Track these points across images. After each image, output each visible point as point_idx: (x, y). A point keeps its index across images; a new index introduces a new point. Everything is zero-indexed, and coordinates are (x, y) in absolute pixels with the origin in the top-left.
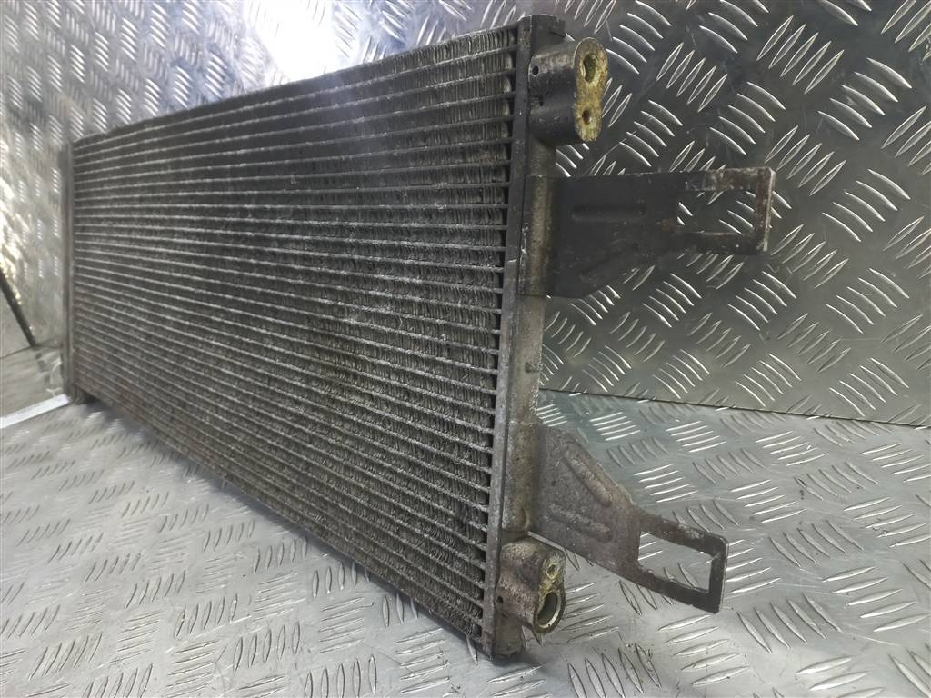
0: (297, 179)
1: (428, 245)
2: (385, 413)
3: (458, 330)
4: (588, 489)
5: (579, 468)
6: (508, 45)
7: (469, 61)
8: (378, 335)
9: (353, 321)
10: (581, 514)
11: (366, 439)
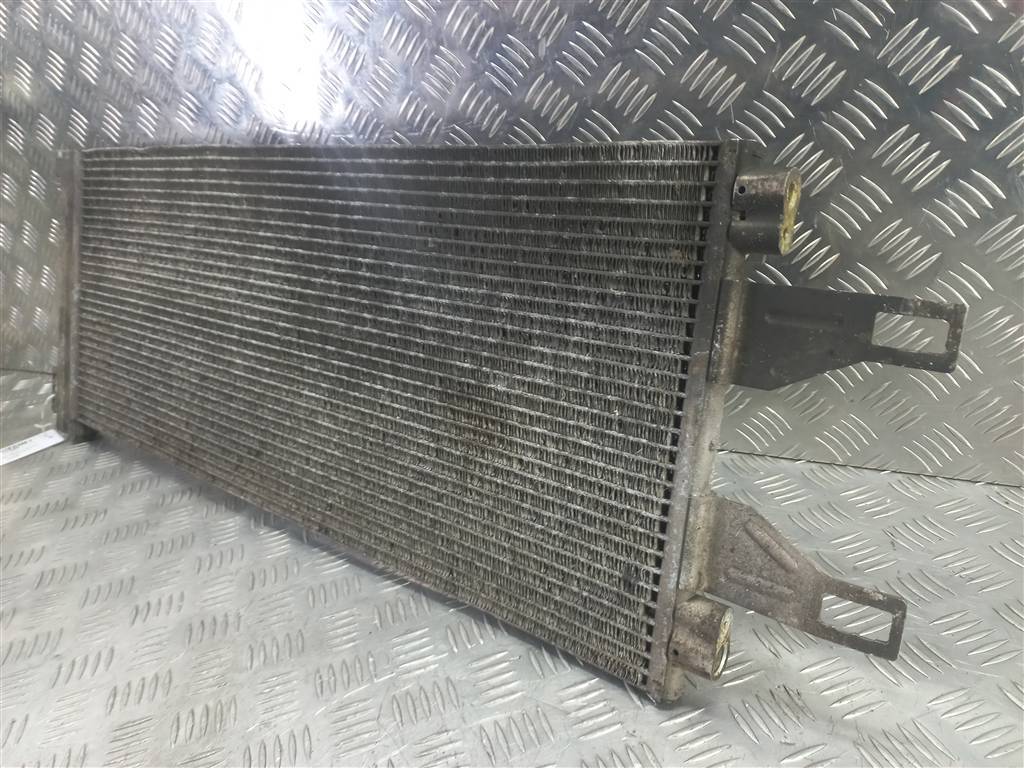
0: (435, 243)
1: (601, 326)
2: (538, 477)
3: (631, 408)
4: (771, 556)
5: (762, 539)
6: (707, 159)
7: (663, 166)
8: (531, 403)
9: (501, 388)
10: (763, 577)
11: (513, 501)
